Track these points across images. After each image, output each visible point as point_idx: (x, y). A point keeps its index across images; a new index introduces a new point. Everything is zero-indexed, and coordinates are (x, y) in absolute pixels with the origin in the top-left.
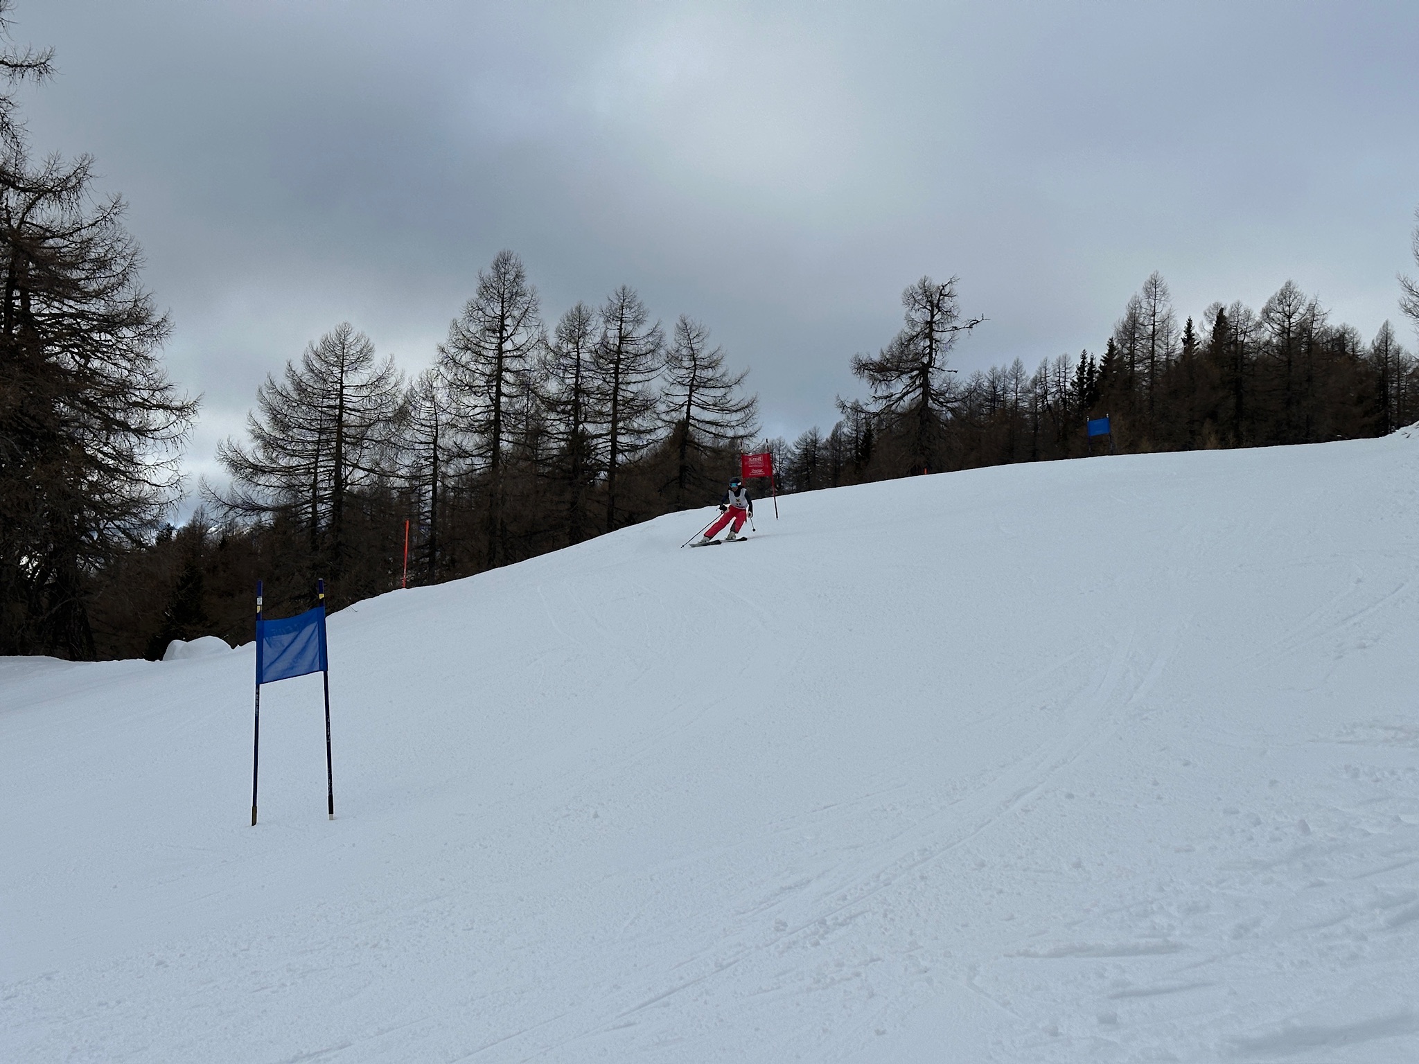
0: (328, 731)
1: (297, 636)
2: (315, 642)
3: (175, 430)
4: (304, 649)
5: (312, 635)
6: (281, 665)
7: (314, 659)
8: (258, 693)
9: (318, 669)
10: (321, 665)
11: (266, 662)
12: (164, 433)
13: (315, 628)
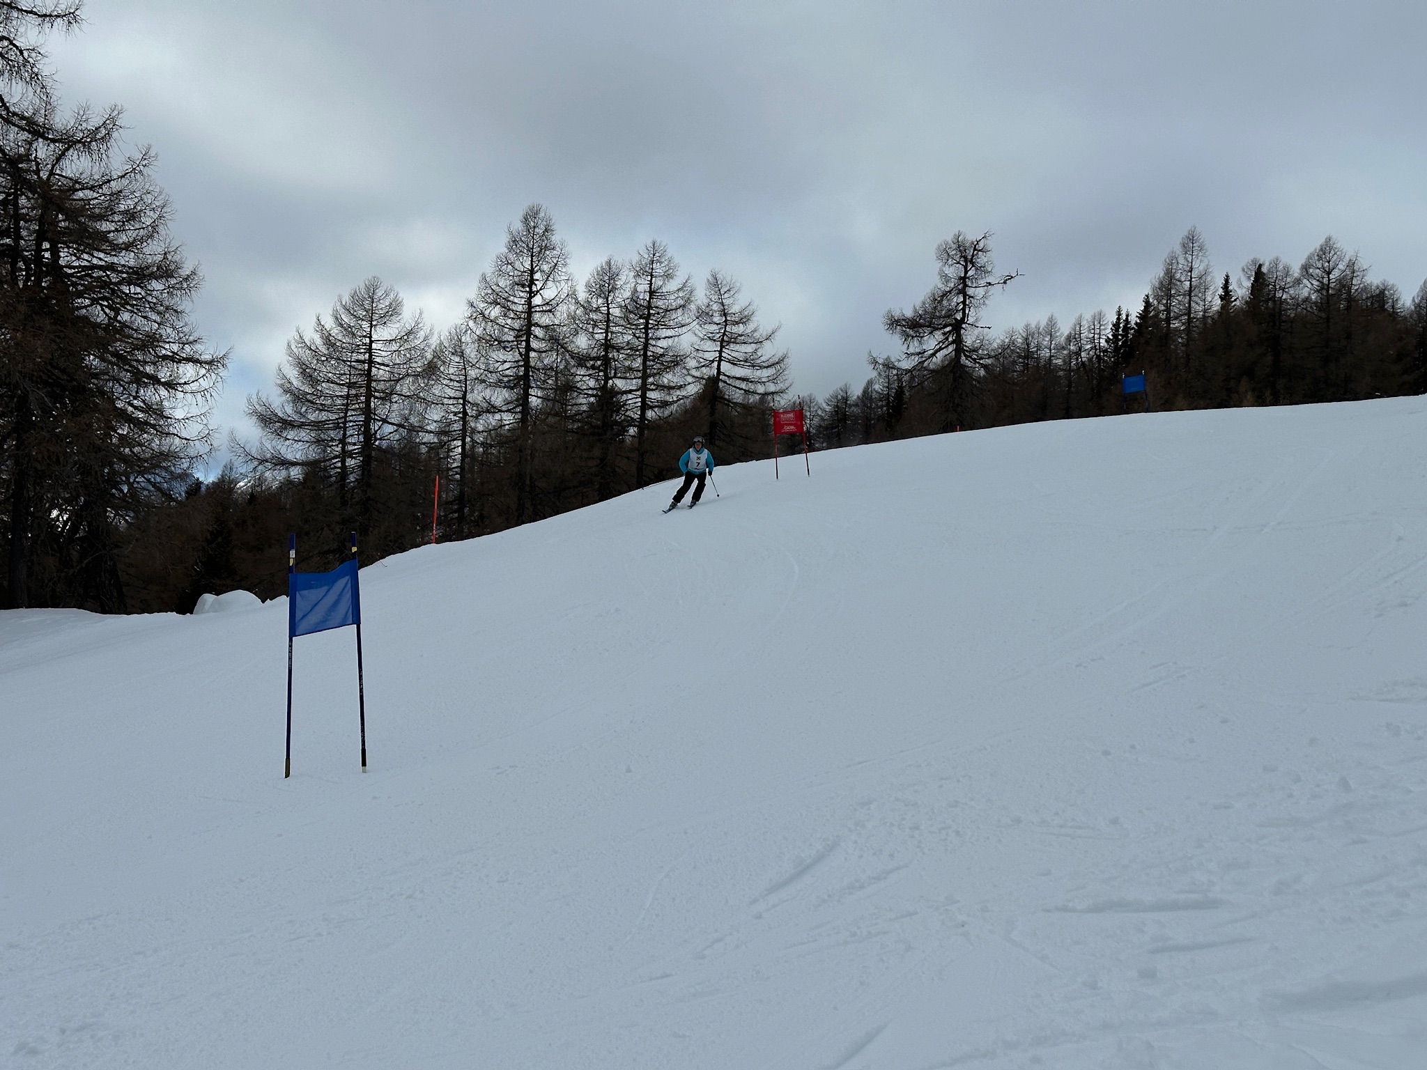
0: (361, 684)
1: (328, 591)
2: (348, 595)
3: (204, 383)
4: (337, 603)
5: (343, 589)
6: (313, 618)
7: (347, 612)
8: (291, 646)
9: (351, 622)
10: (354, 618)
11: (299, 615)
12: (194, 386)
13: (347, 583)
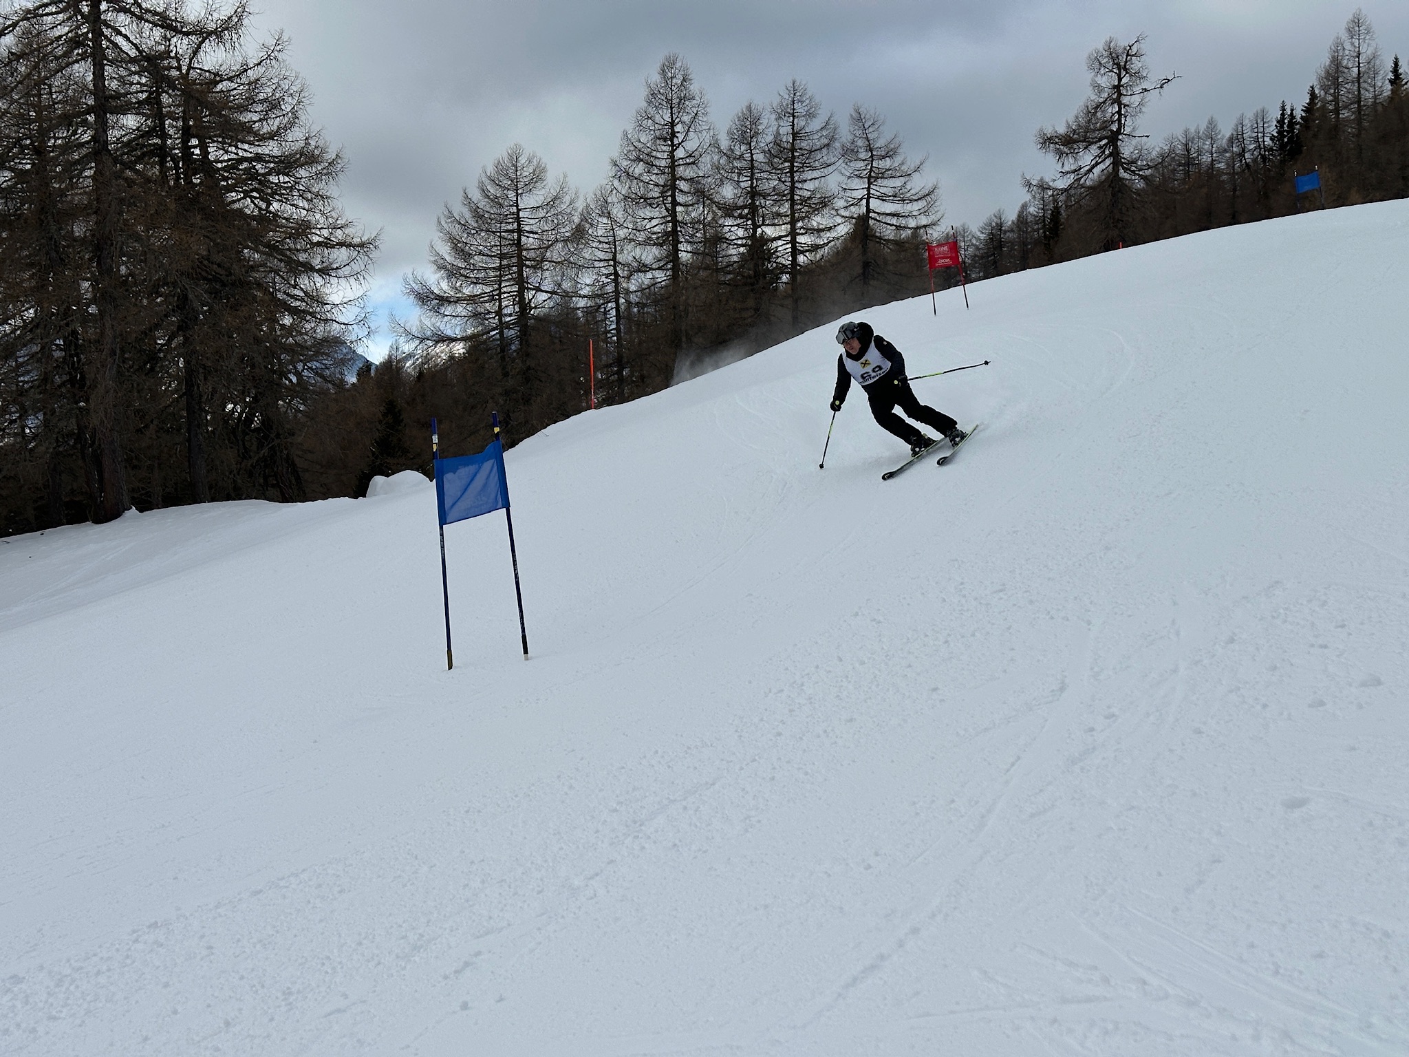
0: (515, 569)
1: (475, 475)
2: (495, 479)
4: (485, 485)
5: (490, 473)
6: (462, 505)
7: (496, 496)
8: (442, 535)
9: (500, 504)
10: (504, 502)
11: (447, 504)
12: (346, 271)
13: (493, 465)
